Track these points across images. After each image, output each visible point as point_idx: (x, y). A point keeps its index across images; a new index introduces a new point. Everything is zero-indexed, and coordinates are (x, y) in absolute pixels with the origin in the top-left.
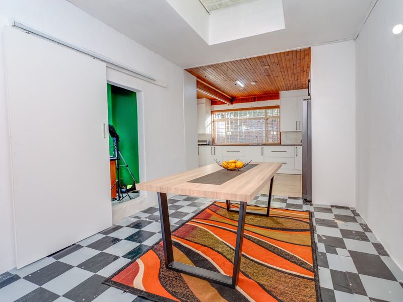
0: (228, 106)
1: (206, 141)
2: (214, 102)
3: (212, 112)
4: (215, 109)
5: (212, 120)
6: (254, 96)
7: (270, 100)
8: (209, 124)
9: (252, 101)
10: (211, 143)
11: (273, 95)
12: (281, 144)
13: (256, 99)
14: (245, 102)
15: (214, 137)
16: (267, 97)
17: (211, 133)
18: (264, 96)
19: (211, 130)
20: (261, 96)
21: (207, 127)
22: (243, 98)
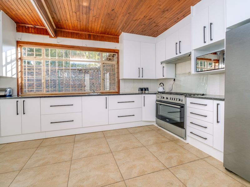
1: (5, 90)
2: (22, 28)
3: (18, 42)
5: (19, 56)
6: (89, 33)
7: (108, 41)
8: (12, 61)
9: (86, 39)
10: (15, 93)
11: (112, 37)
12: (119, 93)
13: (92, 37)
14: (76, 38)
15: (21, 83)
16: (105, 38)
17: (15, 76)
18: (102, 35)
19: (14, 71)
20: (98, 34)
21: (6, 66)
22: (73, 32)
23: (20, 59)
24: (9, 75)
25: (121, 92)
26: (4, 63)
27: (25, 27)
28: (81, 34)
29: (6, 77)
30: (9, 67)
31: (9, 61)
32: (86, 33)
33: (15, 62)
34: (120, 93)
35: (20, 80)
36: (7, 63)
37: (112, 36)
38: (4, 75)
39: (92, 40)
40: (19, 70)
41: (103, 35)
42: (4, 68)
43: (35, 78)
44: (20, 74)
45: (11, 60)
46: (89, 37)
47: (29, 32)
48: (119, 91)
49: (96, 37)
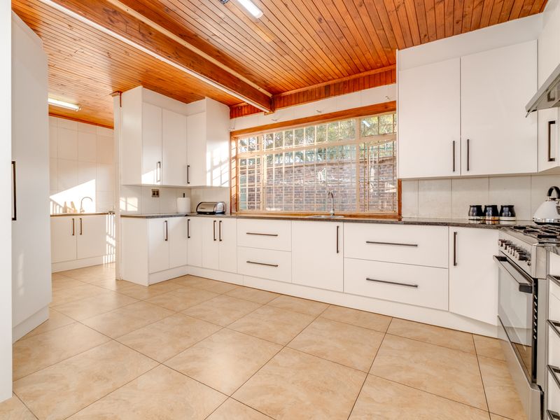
0: (264, 118)
1: (215, 205)
2: (235, 110)
3: (232, 134)
4: (237, 128)
5: (234, 154)
6: (325, 84)
7: (370, 87)
8: (221, 164)
9: (319, 98)
10: (228, 211)
11: (380, 73)
12: (400, 220)
13: (332, 91)
14: (303, 102)
15: (236, 194)
16: (361, 81)
17: (227, 185)
18: (353, 77)
19: (226, 177)
20: (345, 79)
21: (211, 171)
22: (299, 93)
23: (236, 158)
24: (216, 184)
25: (406, 215)
26: (208, 167)
27: (238, 107)
28: (312, 92)
29: (211, 187)
30: (216, 172)
31: (216, 163)
32: (319, 85)
33: (228, 163)
34: (403, 220)
35: (234, 190)
36: (213, 167)
37: (379, 71)
38: (208, 184)
39: (332, 95)
40: (234, 175)
41: (357, 75)
42: (208, 175)
43: (247, 187)
44: (234, 182)
45: (221, 162)
46: (328, 91)
47: (242, 115)
48: (400, 214)
49: (341, 86)
